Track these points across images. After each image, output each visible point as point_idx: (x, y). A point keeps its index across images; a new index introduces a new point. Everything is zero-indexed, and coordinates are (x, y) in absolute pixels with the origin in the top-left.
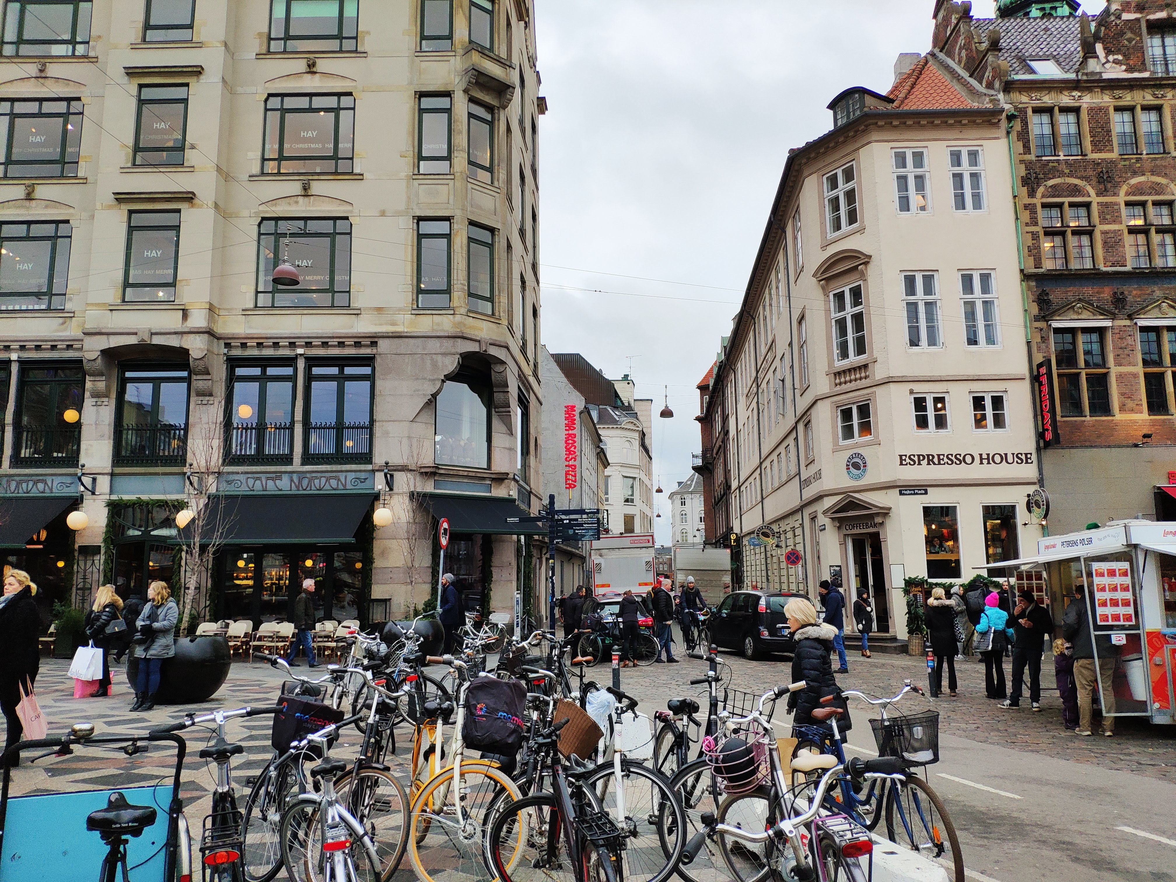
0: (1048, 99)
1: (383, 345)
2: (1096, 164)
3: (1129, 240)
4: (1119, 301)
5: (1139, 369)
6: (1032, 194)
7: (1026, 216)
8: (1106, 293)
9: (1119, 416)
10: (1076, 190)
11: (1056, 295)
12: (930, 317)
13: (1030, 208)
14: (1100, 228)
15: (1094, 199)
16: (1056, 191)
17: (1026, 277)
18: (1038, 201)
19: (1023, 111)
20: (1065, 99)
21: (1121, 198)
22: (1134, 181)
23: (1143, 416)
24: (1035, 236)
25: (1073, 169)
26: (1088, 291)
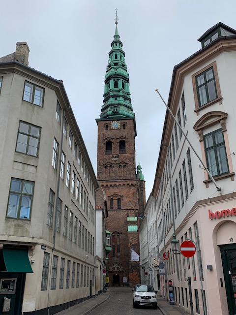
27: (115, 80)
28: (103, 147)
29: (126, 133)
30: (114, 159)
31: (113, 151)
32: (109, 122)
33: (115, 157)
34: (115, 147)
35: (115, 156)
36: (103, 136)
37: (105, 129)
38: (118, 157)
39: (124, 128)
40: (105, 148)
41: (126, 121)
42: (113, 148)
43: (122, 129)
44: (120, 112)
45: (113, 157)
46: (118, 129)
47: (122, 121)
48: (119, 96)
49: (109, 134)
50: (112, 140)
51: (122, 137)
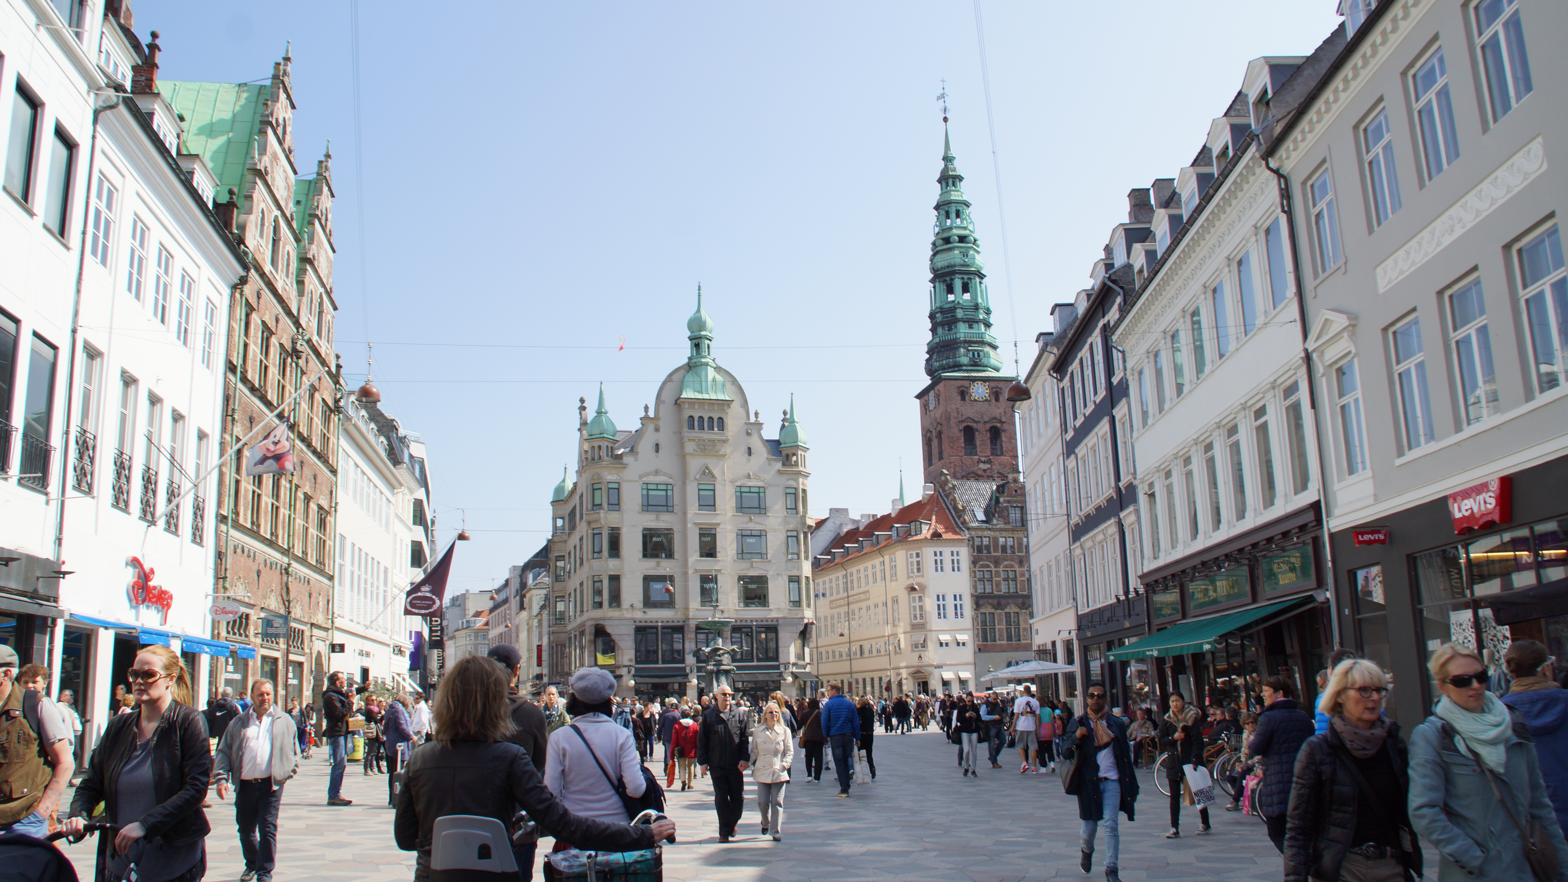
0: (980, 533)
1: (780, 621)
2: (994, 557)
3: (1003, 583)
4: (999, 604)
5: (1004, 627)
6: (975, 567)
7: (973, 575)
8: (995, 601)
9: (998, 642)
10: (988, 566)
11: (981, 602)
12: (944, 609)
13: (974, 572)
14: (995, 579)
15: (993, 569)
16: (982, 566)
17: (972, 595)
18: (976, 569)
19: (973, 538)
20: (986, 533)
21: (1001, 569)
22: (1005, 563)
23: (1005, 642)
24: (975, 582)
25: (988, 558)
26: (990, 601)
27: (963, 278)
28: (959, 439)
29: (1001, 410)
30: (982, 466)
31: (978, 449)
32: (966, 383)
33: (984, 462)
34: (982, 439)
35: (983, 459)
36: (956, 414)
37: (959, 398)
38: (989, 462)
39: (997, 400)
40: (962, 440)
41: (1001, 385)
42: (978, 443)
43: (993, 401)
44: (985, 361)
45: (979, 461)
46: (986, 400)
47: (993, 384)
48: (977, 322)
49: (969, 411)
50: (974, 425)
51: (995, 418)
